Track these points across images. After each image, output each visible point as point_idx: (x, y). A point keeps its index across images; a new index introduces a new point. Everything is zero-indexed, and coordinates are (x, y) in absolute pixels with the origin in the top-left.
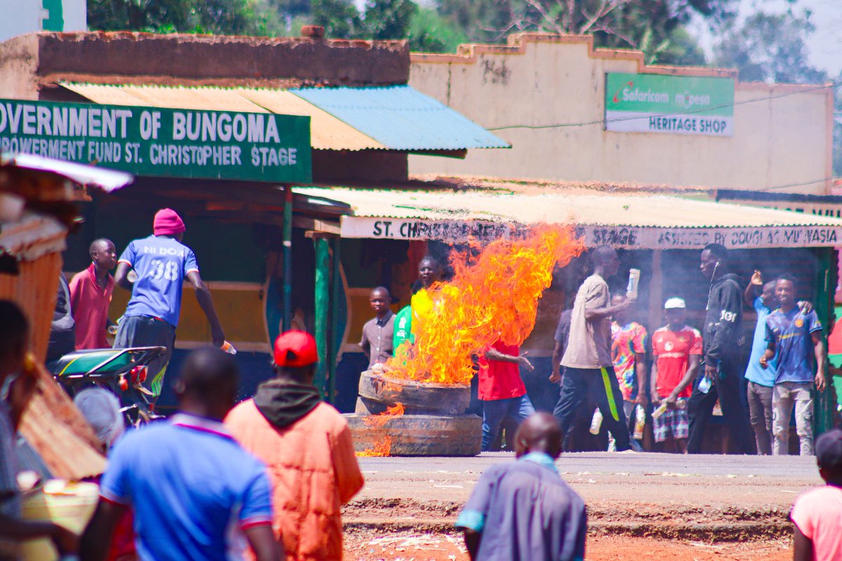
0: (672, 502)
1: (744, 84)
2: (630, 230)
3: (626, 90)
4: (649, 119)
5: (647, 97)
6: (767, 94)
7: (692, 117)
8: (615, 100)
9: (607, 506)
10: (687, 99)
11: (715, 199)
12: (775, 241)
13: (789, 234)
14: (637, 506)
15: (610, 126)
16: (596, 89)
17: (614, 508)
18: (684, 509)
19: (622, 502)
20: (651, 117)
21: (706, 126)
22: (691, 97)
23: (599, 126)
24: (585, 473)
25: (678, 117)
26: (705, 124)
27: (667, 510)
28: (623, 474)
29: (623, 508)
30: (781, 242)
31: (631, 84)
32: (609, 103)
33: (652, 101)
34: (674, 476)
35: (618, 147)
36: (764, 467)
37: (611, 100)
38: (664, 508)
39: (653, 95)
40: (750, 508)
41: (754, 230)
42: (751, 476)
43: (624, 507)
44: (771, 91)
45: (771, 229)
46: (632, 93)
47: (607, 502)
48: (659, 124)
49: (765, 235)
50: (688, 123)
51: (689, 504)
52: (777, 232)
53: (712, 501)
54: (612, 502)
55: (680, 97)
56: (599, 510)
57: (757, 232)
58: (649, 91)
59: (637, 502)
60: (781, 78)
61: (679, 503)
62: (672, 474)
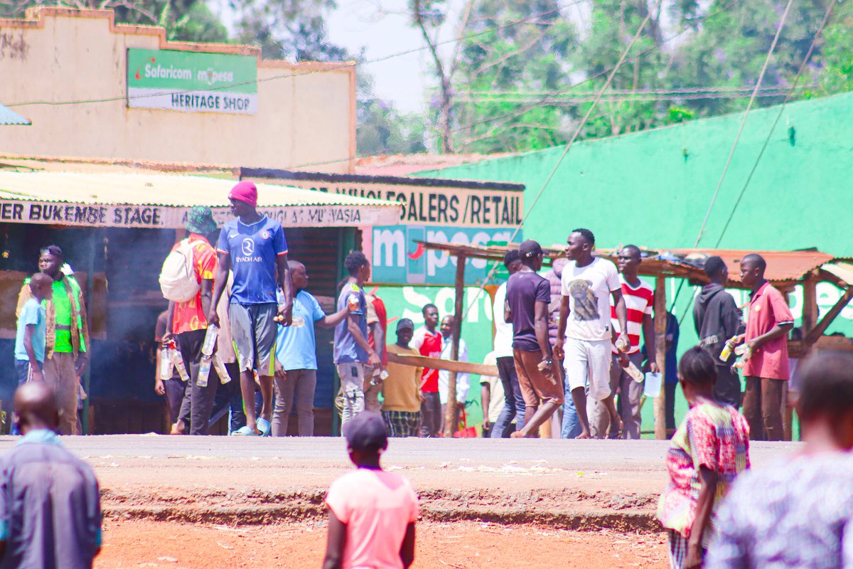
0: (196, 485)
1: (266, 61)
2: (152, 208)
3: (148, 66)
4: (171, 95)
5: (169, 74)
6: (288, 72)
7: (214, 94)
8: (137, 76)
9: (129, 490)
10: (210, 75)
11: (238, 177)
12: (299, 220)
13: (313, 213)
14: (160, 490)
15: (132, 103)
16: (117, 65)
17: (137, 492)
18: (208, 492)
19: (145, 486)
20: (173, 94)
21: (230, 103)
22: (214, 73)
23: (122, 103)
24: (108, 457)
25: (201, 94)
26: (228, 101)
27: (190, 494)
28: (147, 457)
29: (146, 493)
30: (305, 222)
31: (153, 60)
32: (130, 79)
33: (175, 77)
34: (198, 459)
35: (140, 124)
36: (289, 449)
37: (133, 76)
38: (188, 492)
39: (175, 71)
40: (274, 491)
41: (278, 210)
42: (276, 458)
43: (148, 491)
44: (293, 68)
45: (295, 208)
46: (154, 70)
47: (130, 486)
48: (181, 100)
49: (290, 214)
50: (210, 101)
51: (213, 487)
52: (302, 212)
53: (236, 484)
54: (135, 486)
55: (202, 75)
56: (121, 494)
57: (281, 212)
58: (172, 67)
59: (160, 485)
60: (303, 56)
61: (203, 486)
62: (195, 457)
